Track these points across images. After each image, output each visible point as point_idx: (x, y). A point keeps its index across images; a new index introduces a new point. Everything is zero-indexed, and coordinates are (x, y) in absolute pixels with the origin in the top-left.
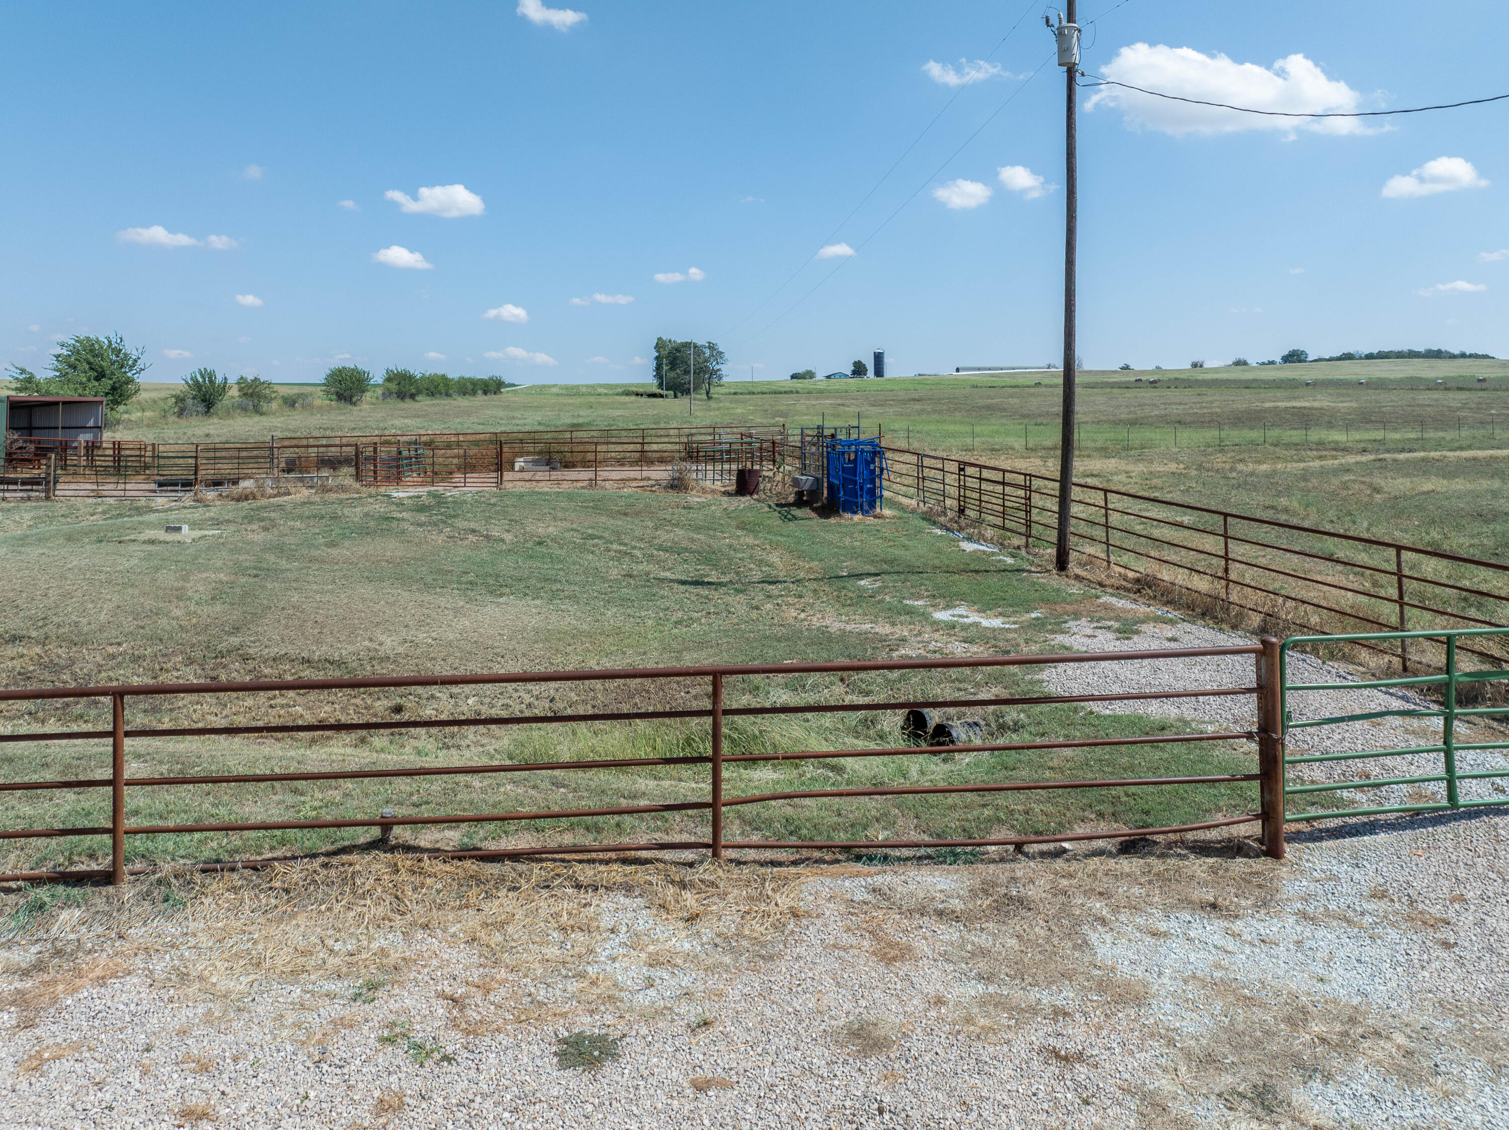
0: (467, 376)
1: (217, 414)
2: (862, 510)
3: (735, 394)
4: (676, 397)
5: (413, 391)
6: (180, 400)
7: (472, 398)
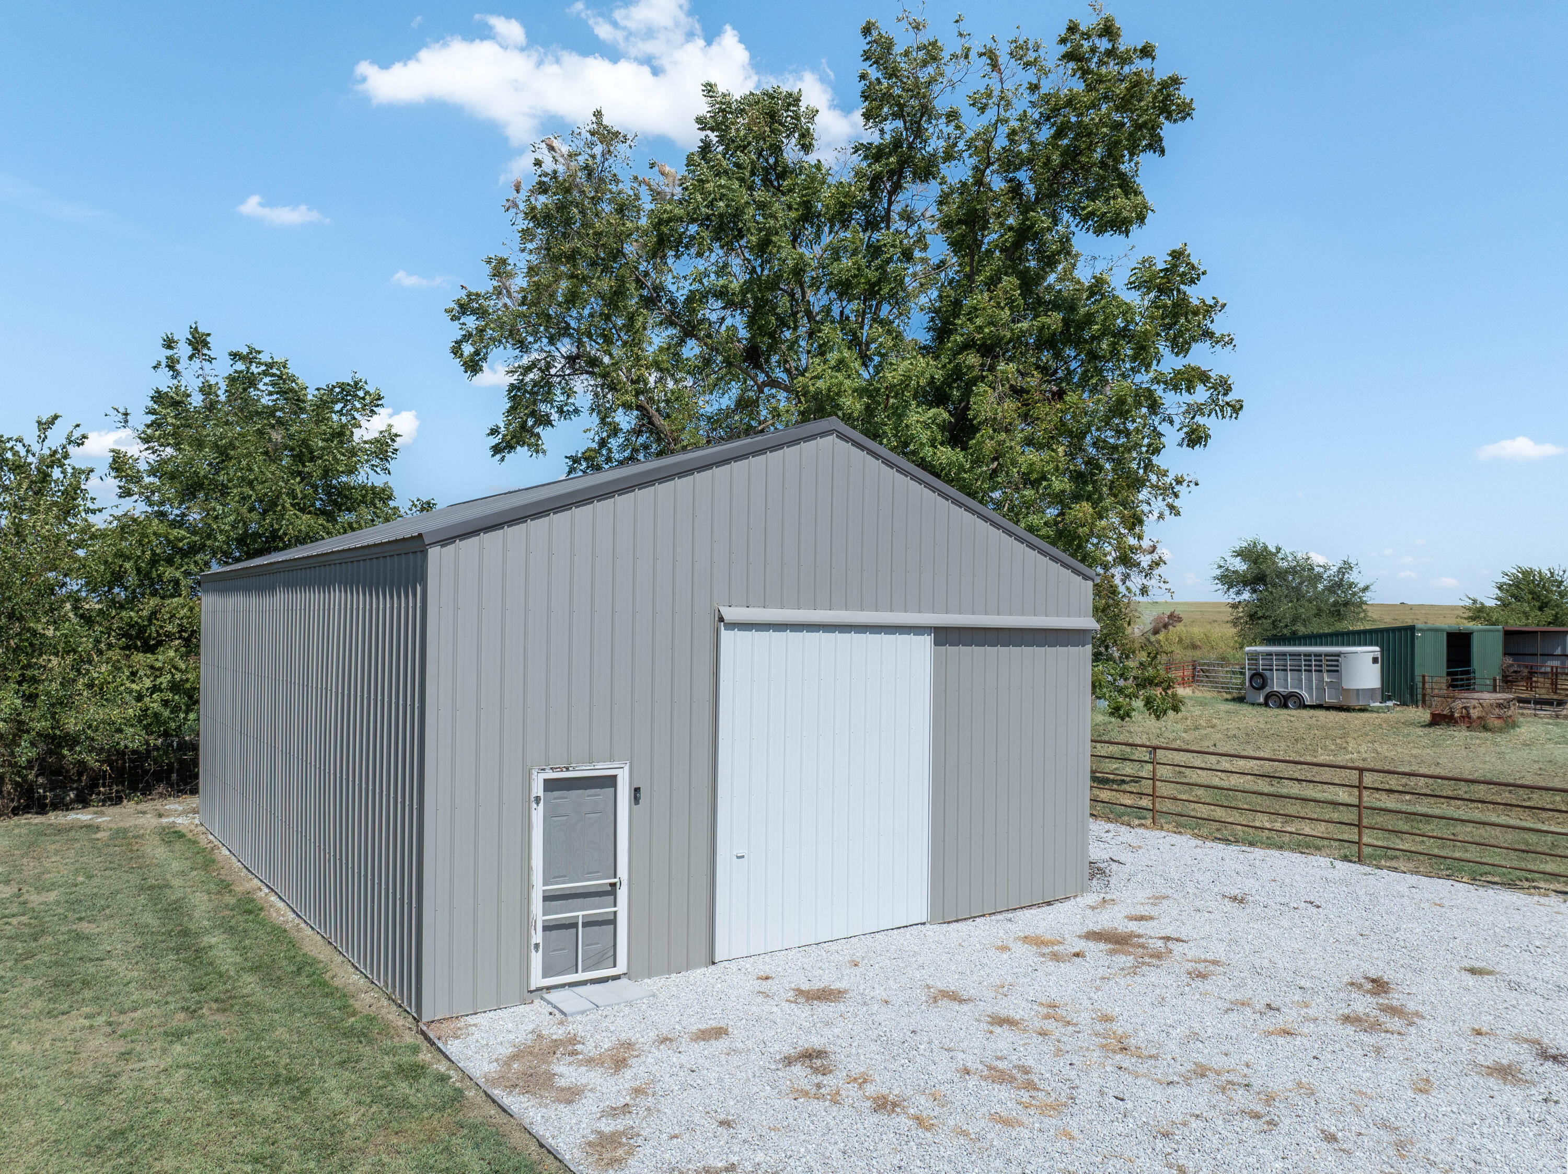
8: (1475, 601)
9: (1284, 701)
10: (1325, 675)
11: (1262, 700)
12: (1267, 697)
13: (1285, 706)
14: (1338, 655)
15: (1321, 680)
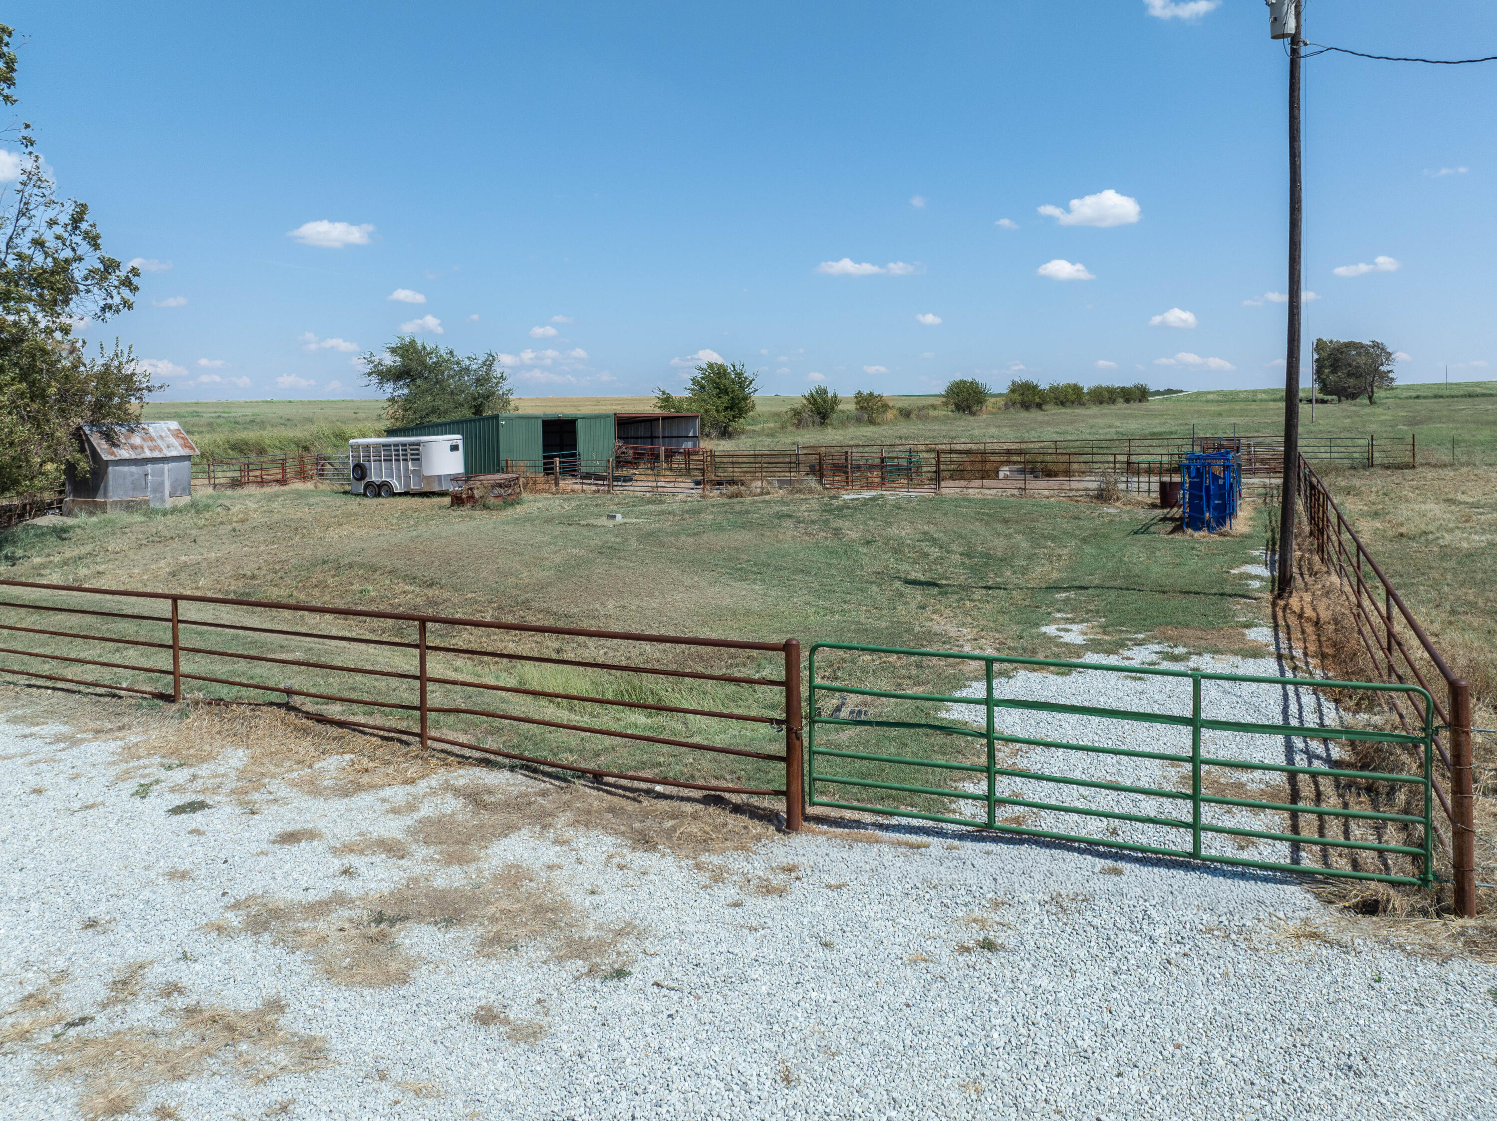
0: (1104, 385)
1: (831, 424)
2: (1208, 527)
3: (1418, 397)
4: (1340, 401)
5: (1037, 400)
6: (797, 413)
7: (1112, 407)
8: (664, 393)
9: (380, 490)
10: (410, 463)
11: (362, 491)
12: (367, 486)
13: (379, 495)
14: (418, 444)
15: (407, 469)
